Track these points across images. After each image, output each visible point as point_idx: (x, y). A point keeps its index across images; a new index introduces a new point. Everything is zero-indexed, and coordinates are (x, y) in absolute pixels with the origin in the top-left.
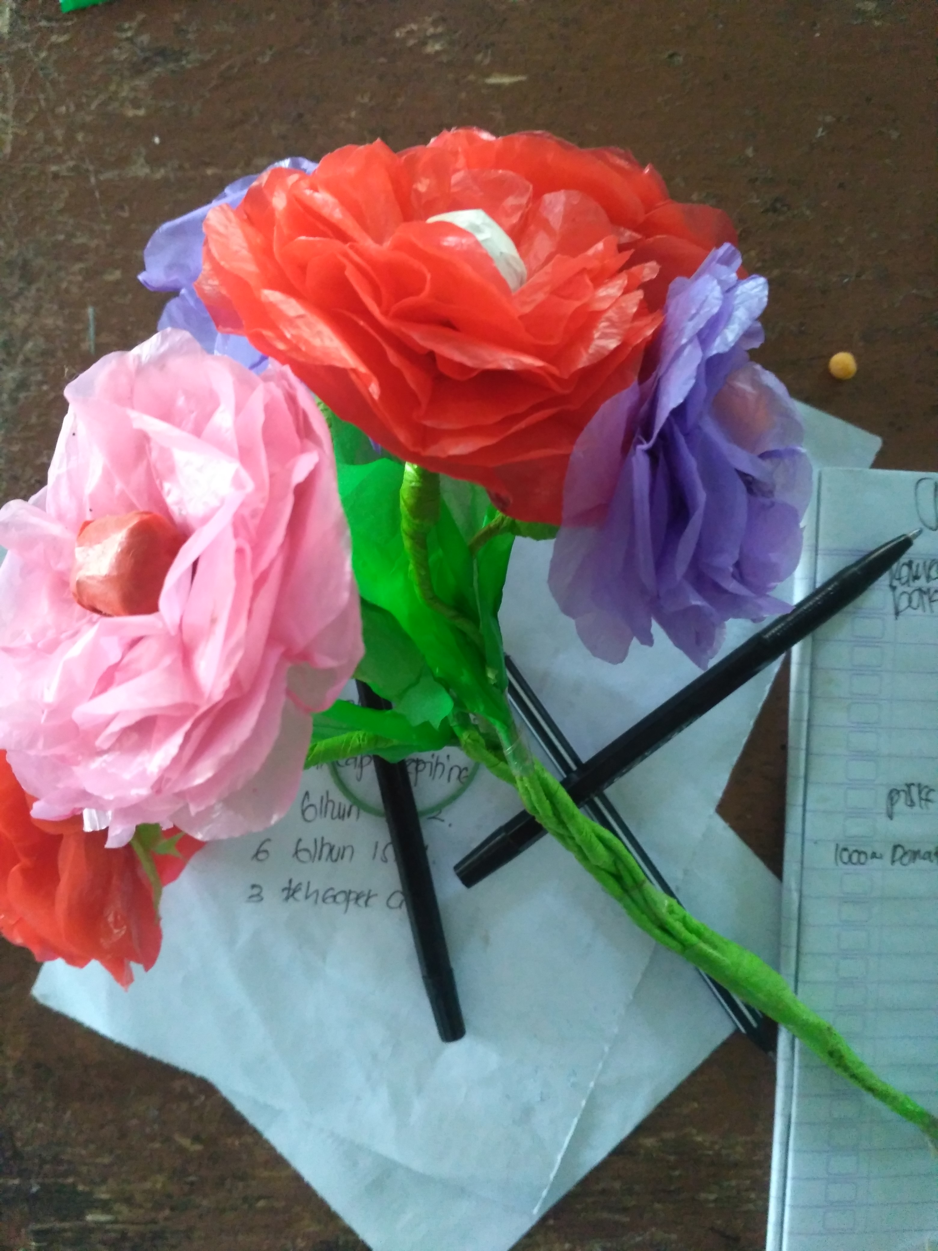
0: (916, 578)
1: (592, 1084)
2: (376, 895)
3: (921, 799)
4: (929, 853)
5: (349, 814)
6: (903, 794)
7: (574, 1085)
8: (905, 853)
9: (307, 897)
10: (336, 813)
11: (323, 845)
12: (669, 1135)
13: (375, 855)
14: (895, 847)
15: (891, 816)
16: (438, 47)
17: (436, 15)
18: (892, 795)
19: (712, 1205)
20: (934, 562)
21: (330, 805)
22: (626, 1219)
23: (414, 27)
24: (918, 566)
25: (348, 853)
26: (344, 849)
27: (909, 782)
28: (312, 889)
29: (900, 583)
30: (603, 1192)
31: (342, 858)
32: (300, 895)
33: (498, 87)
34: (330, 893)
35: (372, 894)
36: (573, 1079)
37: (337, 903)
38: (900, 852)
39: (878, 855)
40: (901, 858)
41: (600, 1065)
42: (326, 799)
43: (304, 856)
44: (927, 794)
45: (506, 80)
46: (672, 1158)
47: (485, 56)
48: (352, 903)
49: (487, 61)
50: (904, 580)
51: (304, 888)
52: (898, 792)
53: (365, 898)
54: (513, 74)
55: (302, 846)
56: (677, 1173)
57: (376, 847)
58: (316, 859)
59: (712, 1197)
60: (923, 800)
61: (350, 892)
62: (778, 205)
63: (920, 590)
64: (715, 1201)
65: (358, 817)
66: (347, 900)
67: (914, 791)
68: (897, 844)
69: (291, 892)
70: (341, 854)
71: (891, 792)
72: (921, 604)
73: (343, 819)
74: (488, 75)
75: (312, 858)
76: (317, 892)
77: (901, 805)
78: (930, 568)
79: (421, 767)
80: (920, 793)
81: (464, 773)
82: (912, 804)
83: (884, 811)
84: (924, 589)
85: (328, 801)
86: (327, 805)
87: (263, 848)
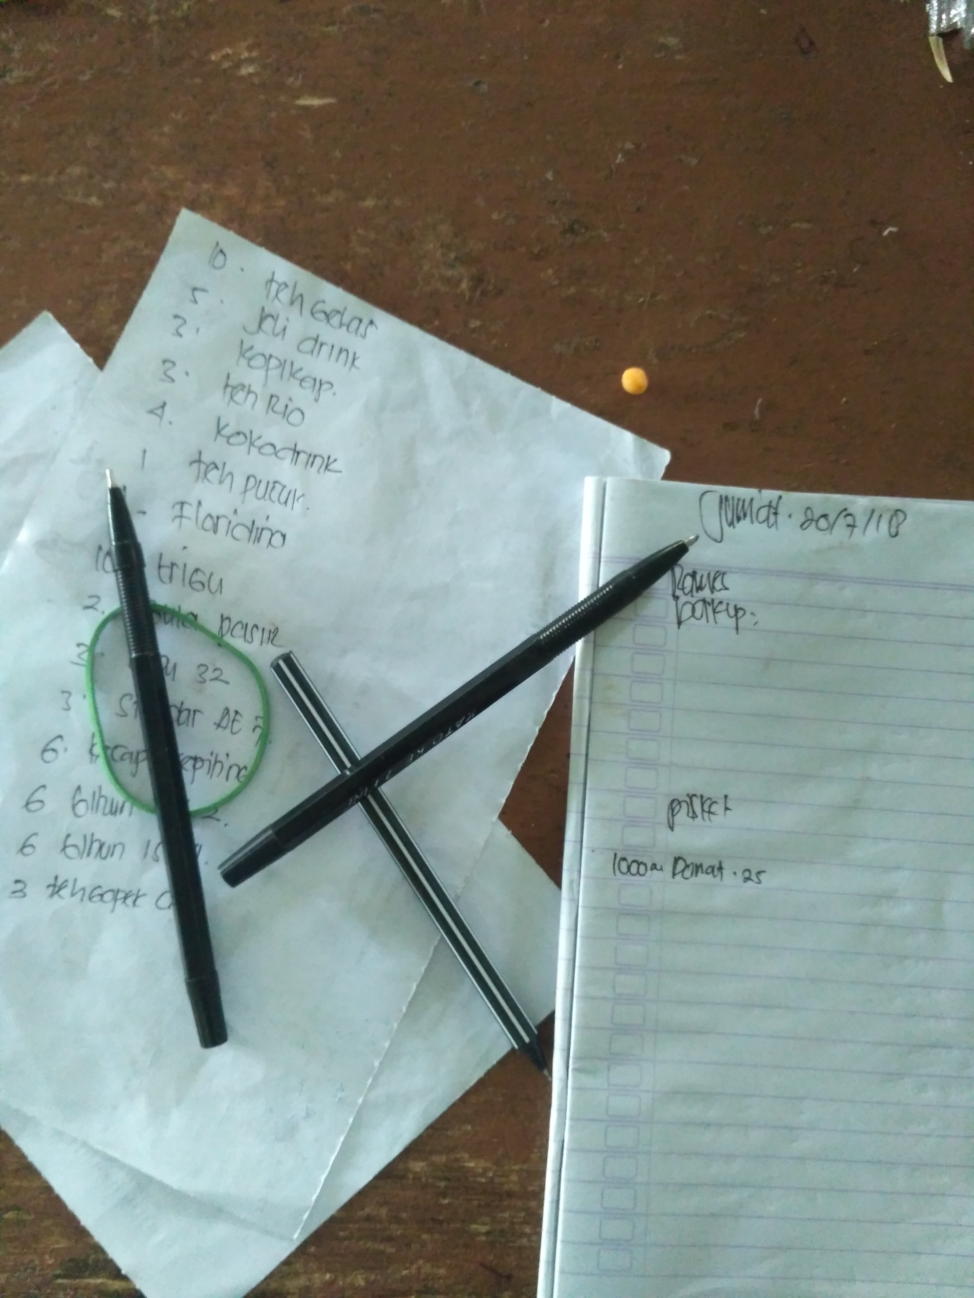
0: (700, 588)
1: (360, 1101)
2: (144, 895)
3: (703, 810)
4: (713, 868)
5: (121, 811)
6: (684, 805)
7: (340, 1100)
8: (687, 866)
9: (73, 895)
10: (107, 810)
11: (92, 843)
12: (440, 1159)
13: (146, 854)
14: (676, 860)
15: (672, 828)
16: (251, 69)
17: (250, 41)
18: (674, 805)
19: (483, 1238)
20: (717, 574)
21: (102, 801)
22: (390, 1250)
23: (230, 51)
24: (702, 577)
25: (118, 850)
26: (115, 846)
27: (691, 793)
28: (79, 885)
29: (684, 593)
30: (368, 1218)
31: (112, 855)
32: (65, 892)
33: (306, 108)
34: (98, 891)
35: (140, 893)
36: (340, 1095)
37: (104, 902)
38: (681, 865)
39: (658, 867)
40: (683, 871)
41: (370, 1081)
42: (98, 795)
43: (71, 851)
44: (710, 807)
45: (315, 102)
46: (443, 1184)
47: (296, 78)
48: (119, 902)
49: (298, 83)
50: (687, 591)
51: (70, 884)
52: (680, 803)
53: (134, 897)
54: (321, 97)
55: (69, 842)
56: (446, 1201)
57: (148, 845)
58: (85, 855)
59: (484, 1229)
60: (705, 811)
61: (118, 891)
62: (576, 226)
63: (704, 601)
64: (487, 1234)
65: (130, 814)
66: (115, 899)
67: (697, 802)
68: (677, 856)
69: (57, 889)
70: (111, 851)
71: (673, 801)
72: (705, 614)
73: (116, 815)
74: (298, 98)
75: (81, 855)
76: (84, 889)
77: (682, 816)
78: (715, 579)
79: (199, 764)
80: (703, 804)
81: (243, 773)
82: (694, 816)
83: (666, 821)
84: (709, 600)
85: (101, 797)
86: (99, 800)
87: (30, 842)
